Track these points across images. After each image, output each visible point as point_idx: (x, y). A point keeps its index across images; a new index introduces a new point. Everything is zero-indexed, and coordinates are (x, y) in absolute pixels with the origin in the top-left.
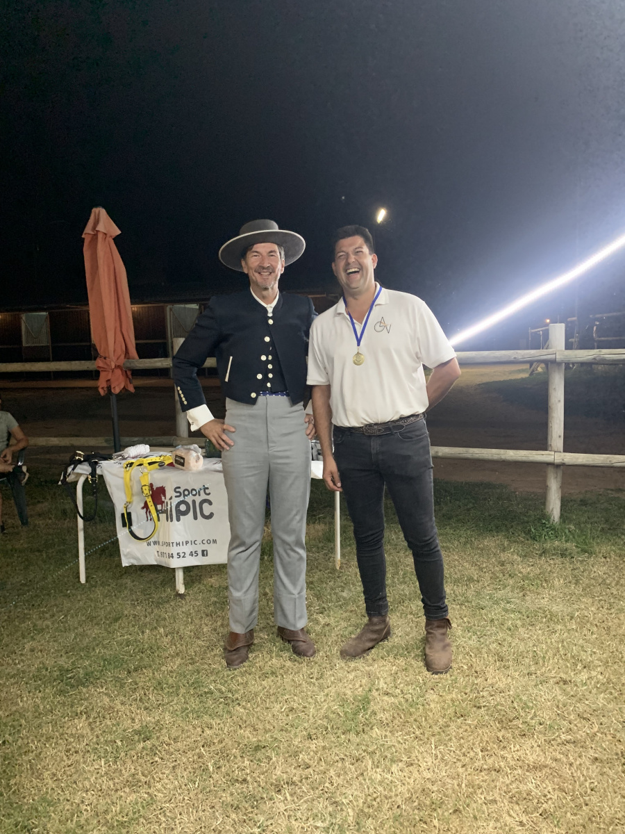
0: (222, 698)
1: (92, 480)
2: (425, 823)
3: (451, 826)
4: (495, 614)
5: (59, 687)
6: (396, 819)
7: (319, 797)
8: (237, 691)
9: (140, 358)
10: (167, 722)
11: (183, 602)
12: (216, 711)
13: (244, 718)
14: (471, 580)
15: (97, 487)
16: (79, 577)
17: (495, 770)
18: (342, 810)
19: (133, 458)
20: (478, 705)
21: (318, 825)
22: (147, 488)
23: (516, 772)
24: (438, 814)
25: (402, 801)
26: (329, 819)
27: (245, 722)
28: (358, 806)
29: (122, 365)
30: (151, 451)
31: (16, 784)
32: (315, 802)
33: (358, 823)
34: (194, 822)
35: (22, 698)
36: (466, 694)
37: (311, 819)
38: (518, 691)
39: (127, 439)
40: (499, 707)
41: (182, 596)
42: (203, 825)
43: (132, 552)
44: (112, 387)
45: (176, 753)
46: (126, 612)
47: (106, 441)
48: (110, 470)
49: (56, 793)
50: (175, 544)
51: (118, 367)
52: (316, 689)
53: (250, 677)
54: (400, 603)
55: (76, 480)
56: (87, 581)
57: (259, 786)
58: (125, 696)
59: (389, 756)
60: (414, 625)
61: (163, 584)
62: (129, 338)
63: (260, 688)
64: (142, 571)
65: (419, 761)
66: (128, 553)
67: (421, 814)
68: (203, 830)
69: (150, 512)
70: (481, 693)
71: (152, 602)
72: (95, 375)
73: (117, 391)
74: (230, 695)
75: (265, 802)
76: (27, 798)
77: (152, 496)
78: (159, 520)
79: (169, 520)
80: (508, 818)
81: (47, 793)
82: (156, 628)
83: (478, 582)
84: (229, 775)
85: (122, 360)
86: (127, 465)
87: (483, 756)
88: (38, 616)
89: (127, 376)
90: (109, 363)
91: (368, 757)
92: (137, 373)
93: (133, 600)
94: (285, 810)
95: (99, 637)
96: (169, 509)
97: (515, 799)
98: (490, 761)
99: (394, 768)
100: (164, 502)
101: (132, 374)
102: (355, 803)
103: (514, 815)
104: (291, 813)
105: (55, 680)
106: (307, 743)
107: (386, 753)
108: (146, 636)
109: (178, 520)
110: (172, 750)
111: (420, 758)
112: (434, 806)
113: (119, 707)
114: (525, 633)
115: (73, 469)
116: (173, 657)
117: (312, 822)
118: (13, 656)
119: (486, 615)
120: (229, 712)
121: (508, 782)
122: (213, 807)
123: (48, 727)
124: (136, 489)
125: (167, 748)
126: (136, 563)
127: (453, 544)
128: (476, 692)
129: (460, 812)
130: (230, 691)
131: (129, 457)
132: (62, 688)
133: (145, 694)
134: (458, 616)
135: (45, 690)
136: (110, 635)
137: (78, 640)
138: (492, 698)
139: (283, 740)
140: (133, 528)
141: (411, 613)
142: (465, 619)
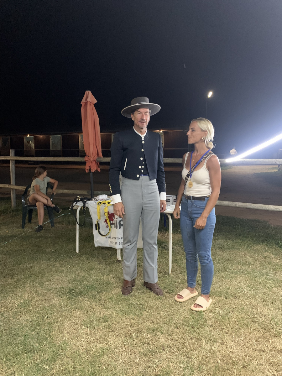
0: (138, 307)
1: (84, 209)
2: (230, 370)
3: (242, 373)
4: (262, 280)
5: (69, 296)
6: (216, 367)
7: (181, 354)
8: (144, 305)
9: (103, 157)
10: (115, 315)
11: (120, 264)
12: (135, 312)
13: (148, 316)
14: (250, 264)
15: (85, 212)
16: (76, 250)
17: (262, 351)
18: (192, 361)
19: (101, 200)
20: (254, 321)
21: (181, 366)
22: (107, 213)
23: (272, 353)
24: (236, 368)
25: (219, 360)
26: (186, 364)
27: (148, 318)
28: (199, 360)
29: (96, 160)
30: (108, 198)
31: (53, 335)
32: (180, 356)
33: (199, 367)
34: (127, 359)
35: (54, 299)
36: (248, 315)
37: (178, 363)
38: (273, 316)
39: (97, 192)
40: (264, 323)
41: (119, 261)
42: (131, 360)
43: (99, 241)
44: (91, 169)
45: (119, 328)
46: (96, 267)
47: (88, 192)
48: (91, 205)
49: (69, 340)
50: (118, 239)
51: (94, 160)
52: (179, 307)
53: (150, 299)
54: (217, 272)
55: (77, 208)
56: (79, 252)
57: (155, 346)
58: (96, 302)
59: (213, 339)
60: (223, 282)
61: (112, 255)
62: (99, 148)
63: (154, 304)
64: (102, 249)
65: (227, 343)
66: (97, 241)
67: (228, 366)
68: (131, 362)
69: (107, 224)
70: (255, 316)
71: (107, 263)
72: (84, 163)
73: (93, 171)
74: (141, 306)
75: (157, 354)
76: (57, 341)
77: (109, 217)
78: (111, 228)
79: (116, 228)
80: (268, 373)
81: (65, 340)
82: (109, 274)
83: (254, 265)
84: (141, 340)
85: (96, 158)
86: (99, 203)
87: (256, 344)
88: (59, 266)
89: (97, 164)
90: (90, 159)
91: (203, 339)
92: (102, 163)
93: (98, 262)
94: (167, 358)
95: (85, 276)
96: (116, 223)
97: (272, 365)
98: (260, 346)
99: (215, 345)
100: (114, 220)
101: (100, 164)
102: (198, 358)
103: (271, 371)
104: (169, 359)
105: (68, 293)
106: (176, 330)
107: (211, 338)
108: (105, 278)
109: (120, 228)
110: (117, 327)
111: (227, 342)
112: (234, 364)
113: (94, 307)
114: (276, 290)
115: (76, 204)
116: (116, 287)
117: (178, 365)
118: (50, 281)
119: (257, 280)
120: (141, 313)
121: (268, 357)
122: (135, 353)
123: (65, 312)
124: (102, 214)
125: (115, 326)
126: (100, 245)
127: (241, 247)
128: (253, 315)
129: (246, 367)
130: (141, 304)
131: (99, 200)
132: (70, 297)
133: (105, 303)
134: (244, 280)
135: (63, 297)
136: (90, 276)
137: (76, 277)
138: (260, 318)
139: (165, 328)
140: (100, 230)
141: (222, 277)
142: (247, 282)
